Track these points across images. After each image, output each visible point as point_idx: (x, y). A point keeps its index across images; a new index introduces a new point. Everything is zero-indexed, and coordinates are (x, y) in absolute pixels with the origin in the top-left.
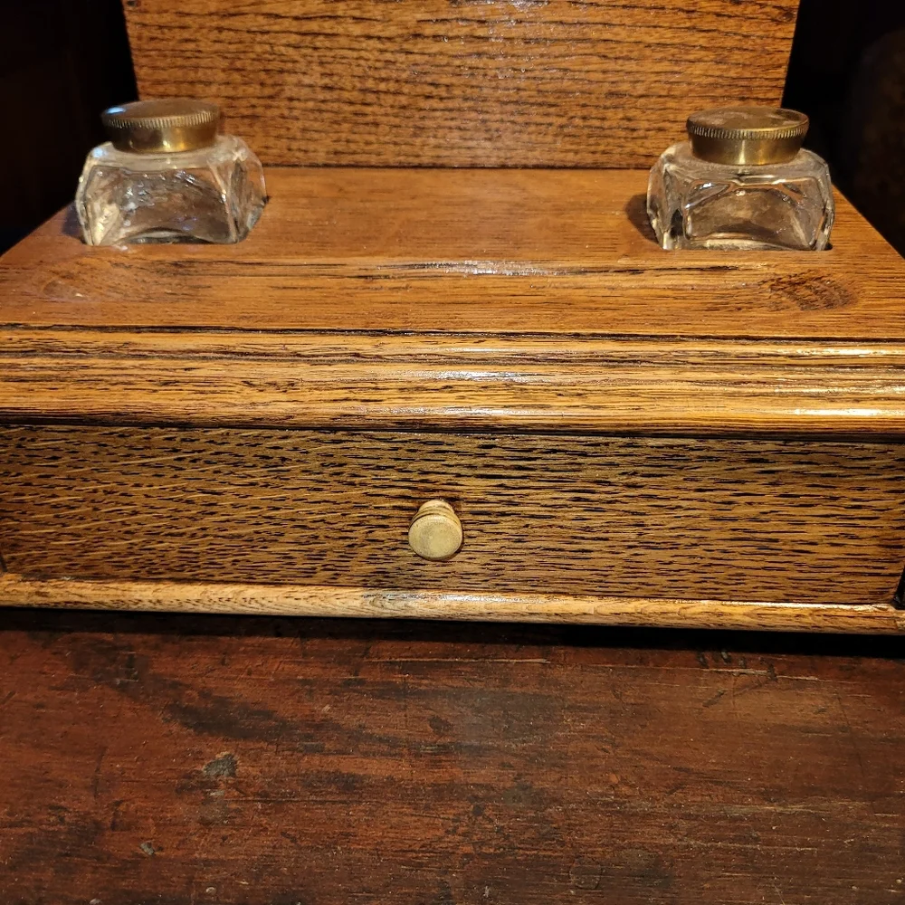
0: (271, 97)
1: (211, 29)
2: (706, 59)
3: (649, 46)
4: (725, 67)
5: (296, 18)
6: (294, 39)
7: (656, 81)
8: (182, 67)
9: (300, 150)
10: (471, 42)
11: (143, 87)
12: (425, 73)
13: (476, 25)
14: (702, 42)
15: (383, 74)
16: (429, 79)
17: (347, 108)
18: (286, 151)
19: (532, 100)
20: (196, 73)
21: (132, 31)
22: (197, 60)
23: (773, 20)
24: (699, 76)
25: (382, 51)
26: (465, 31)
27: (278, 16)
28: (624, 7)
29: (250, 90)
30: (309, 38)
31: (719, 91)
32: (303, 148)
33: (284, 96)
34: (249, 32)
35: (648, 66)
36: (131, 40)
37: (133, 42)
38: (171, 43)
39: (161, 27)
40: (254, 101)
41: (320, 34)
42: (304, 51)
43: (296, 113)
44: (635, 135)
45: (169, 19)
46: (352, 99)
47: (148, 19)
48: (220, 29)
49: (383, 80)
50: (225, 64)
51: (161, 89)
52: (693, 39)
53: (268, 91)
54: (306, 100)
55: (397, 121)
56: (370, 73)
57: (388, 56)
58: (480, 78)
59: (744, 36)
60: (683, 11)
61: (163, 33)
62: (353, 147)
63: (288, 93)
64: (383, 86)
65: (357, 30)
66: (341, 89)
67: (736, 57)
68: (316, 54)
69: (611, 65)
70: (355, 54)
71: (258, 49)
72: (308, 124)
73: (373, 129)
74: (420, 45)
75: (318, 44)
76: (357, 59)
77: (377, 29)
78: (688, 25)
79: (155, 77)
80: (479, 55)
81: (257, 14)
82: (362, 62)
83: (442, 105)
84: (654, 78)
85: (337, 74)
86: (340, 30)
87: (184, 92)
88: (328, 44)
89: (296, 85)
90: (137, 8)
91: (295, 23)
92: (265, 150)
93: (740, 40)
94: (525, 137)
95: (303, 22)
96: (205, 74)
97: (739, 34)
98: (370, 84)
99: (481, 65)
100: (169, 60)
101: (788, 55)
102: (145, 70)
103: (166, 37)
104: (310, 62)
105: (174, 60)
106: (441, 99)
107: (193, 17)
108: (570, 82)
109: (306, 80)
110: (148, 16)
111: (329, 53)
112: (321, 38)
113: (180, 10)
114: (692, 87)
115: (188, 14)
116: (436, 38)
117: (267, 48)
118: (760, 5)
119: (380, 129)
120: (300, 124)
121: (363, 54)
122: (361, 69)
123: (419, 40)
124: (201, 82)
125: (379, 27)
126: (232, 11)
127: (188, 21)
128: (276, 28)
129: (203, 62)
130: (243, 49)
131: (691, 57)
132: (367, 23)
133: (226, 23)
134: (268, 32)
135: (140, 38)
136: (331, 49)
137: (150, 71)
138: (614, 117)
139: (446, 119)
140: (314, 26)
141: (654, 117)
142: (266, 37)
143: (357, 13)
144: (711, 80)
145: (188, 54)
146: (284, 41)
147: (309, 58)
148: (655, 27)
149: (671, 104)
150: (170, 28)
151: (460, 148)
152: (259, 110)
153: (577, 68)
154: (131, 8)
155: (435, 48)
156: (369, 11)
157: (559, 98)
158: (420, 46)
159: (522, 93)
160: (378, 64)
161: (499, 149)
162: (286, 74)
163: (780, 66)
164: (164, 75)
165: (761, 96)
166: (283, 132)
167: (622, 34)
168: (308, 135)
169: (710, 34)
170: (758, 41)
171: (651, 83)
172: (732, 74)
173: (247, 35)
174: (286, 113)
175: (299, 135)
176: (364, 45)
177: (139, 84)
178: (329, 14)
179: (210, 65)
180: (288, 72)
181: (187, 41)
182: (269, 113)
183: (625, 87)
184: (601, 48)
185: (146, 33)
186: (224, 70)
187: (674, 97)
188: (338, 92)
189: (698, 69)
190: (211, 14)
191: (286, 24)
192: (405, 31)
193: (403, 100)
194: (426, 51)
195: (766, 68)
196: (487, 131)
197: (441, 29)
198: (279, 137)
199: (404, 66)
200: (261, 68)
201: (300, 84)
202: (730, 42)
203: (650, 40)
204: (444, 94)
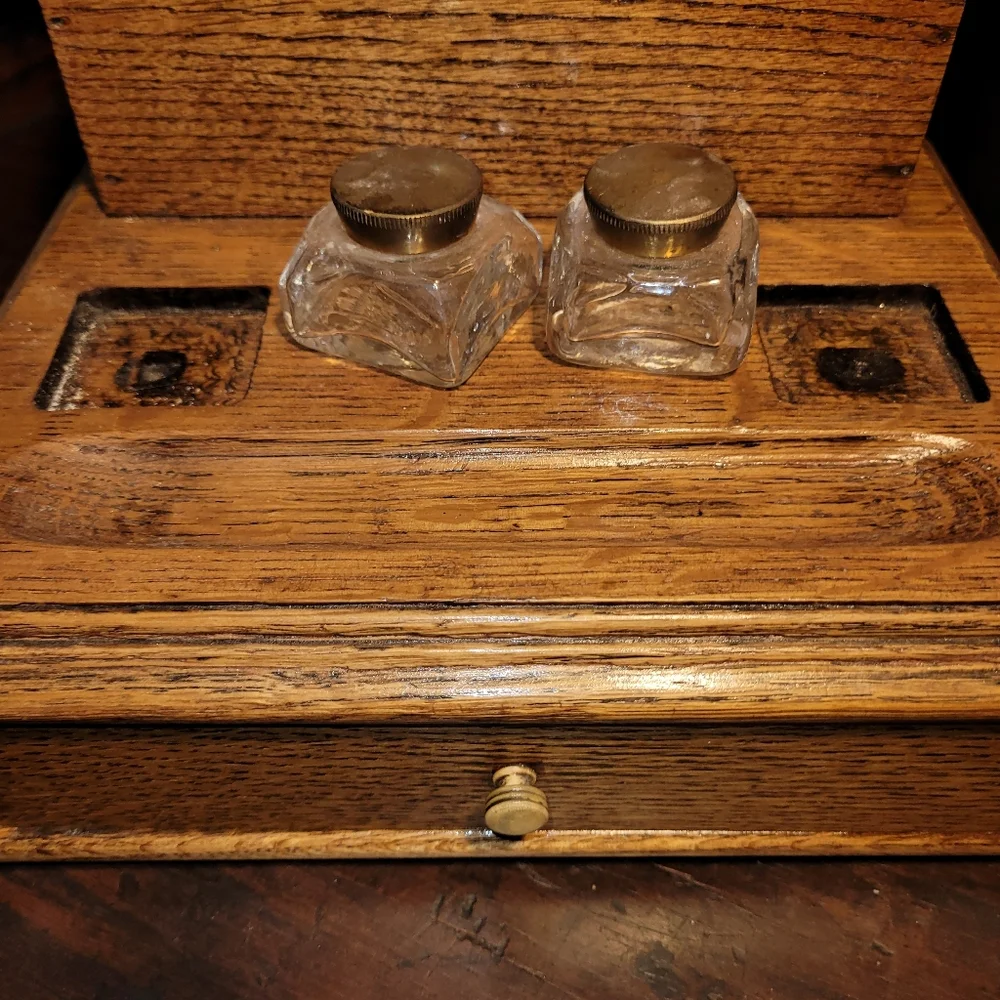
0: (258, 137)
1: (171, 53)
2: (832, 88)
3: (759, 73)
4: (856, 98)
5: (287, 40)
6: (286, 65)
7: (766, 115)
8: (135, 101)
9: (300, 199)
10: (524, 68)
11: (84, 125)
12: (463, 107)
13: (529, 48)
14: (831, 68)
15: (407, 108)
16: (468, 114)
17: (360, 149)
18: (281, 200)
19: (605, 138)
20: (155, 107)
21: (62, 56)
22: (155, 92)
23: (924, 42)
24: (821, 109)
25: (404, 80)
26: (516, 55)
27: (261, 37)
28: (729, 25)
29: (230, 128)
30: (305, 65)
31: (844, 128)
32: (305, 196)
33: (276, 134)
34: (223, 56)
35: (757, 98)
36: (61, 67)
37: (66, 71)
38: (117, 71)
39: (100, 51)
40: (236, 142)
41: (318, 59)
42: (299, 80)
43: (293, 155)
45: (111, 40)
46: (366, 138)
47: (83, 40)
48: (184, 54)
49: (406, 115)
50: (193, 97)
51: (110, 127)
52: (817, 64)
53: (254, 130)
54: (306, 140)
56: (389, 106)
57: (414, 86)
58: (536, 112)
59: (885, 61)
60: (805, 29)
61: (106, 59)
63: (281, 132)
64: (407, 123)
65: (371, 53)
66: (352, 126)
67: (870, 86)
68: (316, 84)
69: (708, 97)
70: (369, 84)
71: (238, 78)
72: (309, 168)
74: (456, 73)
75: (318, 72)
76: (372, 89)
77: (397, 53)
78: (812, 47)
79: (100, 113)
80: (534, 85)
81: (232, 34)
82: (378, 94)
83: (485, 145)
84: (763, 111)
85: (345, 109)
86: (346, 53)
87: (141, 131)
88: (331, 71)
89: (290, 122)
90: (66, 27)
91: (286, 45)
92: (253, 199)
93: (878, 66)
95: (297, 44)
96: (167, 109)
97: (878, 59)
98: (389, 120)
99: (537, 97)
100: (116, 91)
101: (937, 84)
102: (85, 104)
103: (110, 63)
104: (308, 94)
105: (123, 91)
106: (485, 137)
107: (145, 39)
108: (654, 117)
109: (305, 115)
110: (82, 37)
111: (332, 83)
112: (322, 64)
113: (126, 29)
114: (811, 122)
115: (138, 35)
116: (479, 63)
117: (250, 76)
118: (909, 23)
120: (299, 168)
121: (380, 83)
122: (377, 102)
123: (454, 66)
124: (162, 119)
125: (400, 51)
126: (198, 30)
127: (138, 43)
128: (259, 51)
129: (163, 95)
130: (215, 78)
131: (814, 87)
132: (383, 45)
133: (191, 45)
134: (248, 57)
135: (73, 65)
136: (336, 78)
137: (92, 106)
139: (492, 161)
140: (312, 49)
141: (760, 157)
142: (246, 64)
143: (370, 34)
144: (836, 113)
145: (143, 85)
146: (271, 68)
147: (307, 89)
148: (768, 50)
149: (782, 141)
150: (114, 53)
151: (508, 194)
152: (243, 153)
153: (664, 100)
154: (56, 27)
155: (476, 75)
156: (386, 30)
157: (639, 135)
158: (454, 74)
159: (590, 130)
160: (400, 96)
161: (558, 195)
162: (277, 109)
163: (927, 97)
164: (113, 111)
165: (899, 132)
166: (278, 177)
167: (724, 58)
168: (310, 182)
169: (840, 59)
170: (902, 67)
171: (761, 117)
172: (865, 106)
173: (218, 61)
174: (280, 155)
175: (298, 181)
176: (380, 73)
177: (80, 122)
178: (331, 34)
179: (174, 98)
180: (280, 105)
181: (139, 68)
182: (257, 155)
183: (724, 123)
184: (696, 76)
185: (81, 59)
186: (192, 104)
187: (785, 133)
188: (347, 130)
189: (821, 100)
190: (169, 35)
191: (274, 46)
192: (433, 56)
193: (435, 139)
194: (464, 80)
195: (909, 100)
196: (544, 175)
197: (483, 53)
198: (272, 184)
199: (435, 99)
200: (243, 100)
201: (296, 121)
202: (865, 68)
203: (760, 65)
204: (488, 132)
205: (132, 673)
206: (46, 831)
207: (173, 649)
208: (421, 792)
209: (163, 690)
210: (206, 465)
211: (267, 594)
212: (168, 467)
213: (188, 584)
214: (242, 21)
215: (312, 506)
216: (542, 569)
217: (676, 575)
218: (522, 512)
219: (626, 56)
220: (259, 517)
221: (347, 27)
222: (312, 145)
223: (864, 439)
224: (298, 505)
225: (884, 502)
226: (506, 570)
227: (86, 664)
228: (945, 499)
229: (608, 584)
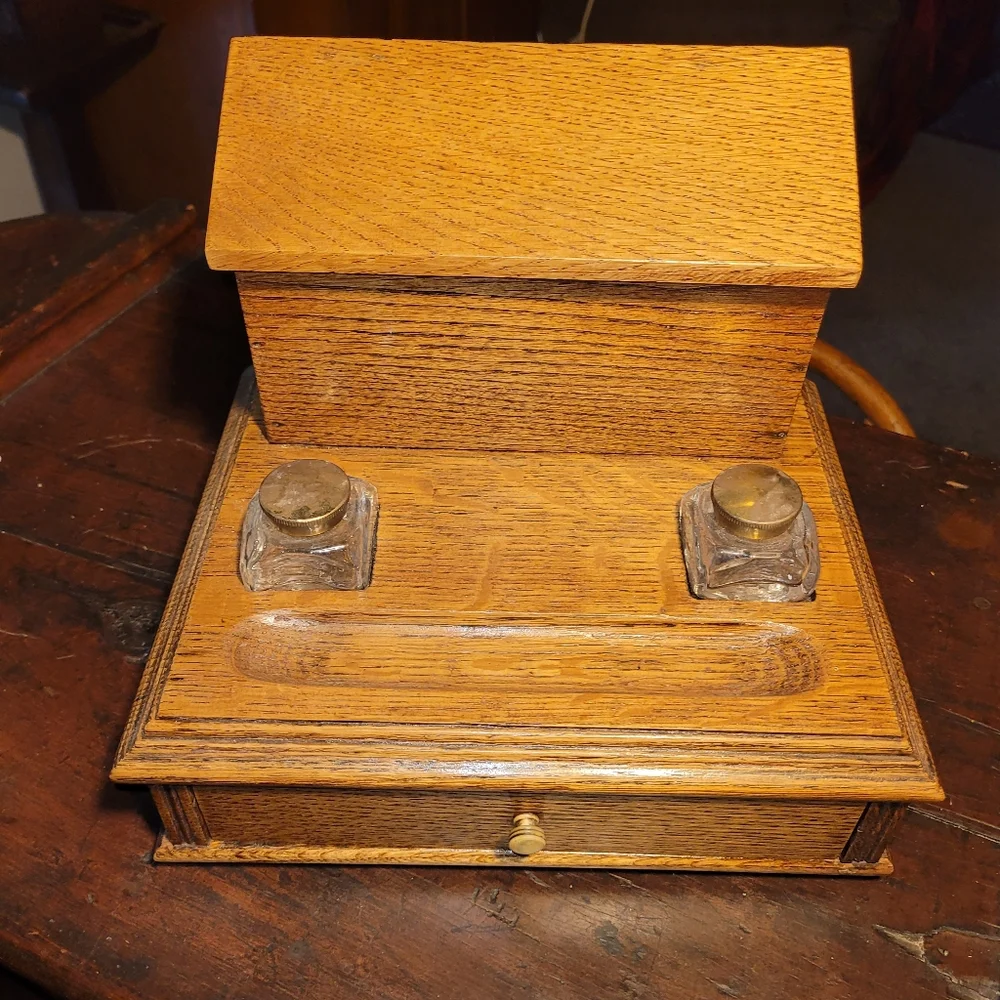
0: (372, 405)
1: (325, 362)
2: (733, 392)
3: (687, 383)
4: (748, 397)
5: (397, 358)
6: (395, 370)
7: (692, 404)
8: (298, 385)
9: (396, 438)
10: (542, 376)
11: (264, 396)
12: (503, 394)
13: (546, 366)
14: (732, 382)
15: (468, 393)
16: (506, 398)
17: (436, 413)
18: (385, 439)
19: (591, 413)
20: (311, 388)
21: (256, 361)
22: (312, 380)
23: (788, 370)
24: (727, 402)
25: (467, 379)
26: (537, 369)
27: (381, 356)
28: (668, 359)
29: (356, 401)
30: (407, 370)
31: (741, 412)
32: (399, 437)
33: (384, 404)
34: (356, 365)
35: (686, 395)
36: (255, 366)
37: (258, 368)
38: (289, 370)
39: (281, 360)
40: (359, 407)
41: (415, 368)
42: (402, 378)
43: (393, 415)
44: (674, 435)
45: (289, 354)
46: (442, 408)
47: (272, 354)
48: (333, 363)
49: (468, 397)
50: (335, 384)
51: (280, 397)
52: (723, 379)
53: (370, 402)
54: (403, 408)
55: (479, 423)
56: (457, 392)
57: (473, 383)
58: (549, 398)
59: (765, 379)
60: (715, 362)
61: (284, 364)
62: (441, 438)
63: (389, 404)
64: (467, 401)
65: (448, 366)
66: (433, 402)
67: (757, 391)
68: (413, 380)
69: (656, 393)
70: (446, 381)
71: (364, 375)
72: (403, 422)
73: (459, 427)
74: (499, 377)
75: (414, 374)
76: (447, 384)
77: (464, 366)
78: (719, 371)
79: (275, 390)
80: (548, 385)
81: (364, 354)
82: (450, 386)
83: (516, 414)
84: (690, 402)
85: (430, 393)
86: (434, 365)
87: (299, 400)
88: (422, 374)
89: (394, 398)
90: (262, 347)
91: (396, 360)
92: (366, 437)
93: (761, 382)
94: (584, 435)
95: (403, 360)
96: (318, 389)
97: (760, 378)
98: (456, 399)
99: (549, 390)
100: (288, 380)
101: (798, 391)
102: (266, 385)
103: (286, 366)
104: (407, 384)
105: (292, 380)
106: (516, 410)
107: (310, 354)
108: (622, 403)
109: (404, 395)
110: (271, 352)
111: (423, 380)
112: (417, 370)
113: (299, 349)
114: (721, 408)
115: (306, 352)
116: (516, 373)
117: (372, 375)
118: (779, 361)
119: (464, 427)
120: (397, 422)
121: (452, 381)
122: (449, 390)
123: (499, 374)
124: (314, 394)
125: (466, 365)
126: (343, 351)
127: (305, 356)
128: (379, 363)
129: (316, 382)
130: (351, 375)
131: (721, 390)
132: (456, 362)
133: (338, 359)
134: (372, 365)
135: (263, 365)
136: (425, 377)
137: (271, 387)
138: (656, 425)
139: (519, 422)
140: (412, 363)
141: (689, 425)
142: (370, 369)
143: (449, 356)
144: (736, 404)
145: (305, 377)
146: (386, 371)
147: (407, 382)
148: (693, 372)
149: (703, 417)
150: (290, 361)
151: (529, 440)
152: (362, 413)
153: (628, 394)
154: (256, 347)
155: (512, 379)
156: (459, 355)
157: (613, 411)
159: (582, 408)
160: (464, 388)
162: (386, 391)
164: (284, 389)
165: (776, 415)
166: (382, 426)
167: (666, 375)
168: (403, 430)
169: (737, 377)
170: (775, 382)
171: (689, 405)
172: (754, 401)
174: (386, 415)
175: (396, 429)
176: (453, 376)
177: (262, 394)
178: (425, 356)
179: (323, 384)
180: (388, 390)
181: (303, 368)
182: (371, 414)
183: (666, 407)
184: (649, 383)
185: (269, 363)
186: (334, 388)
187: (704, 413)
188: (429, 403)
189: (726, 398)
190: (325, 353)
191: (389, 360)
192: (487, 368)
193: (485, 410)
194: (505, 380)
195: (782, 399)
196: (552, 430)
197: (517, 368)
198: (378, 430)
199: (486, 389)
200: (366, 387)
201: (398, 398)
202: (753, 382)
203: (687, 379)
204: (519, 407)
205: (318, 759)
206: (241, 843)
207: (341, 746)
208: (471, 826)
209: (335, 769)
210: (349, 628)
211: (394, 717)
212: (326, 629)
213: (349, 710)
214: (370, 348)
215: (412, 656)
216: (547, 706)
217: (621, 712)
218: (534, 664)
219: (607, 372)
220: (382, 663)
221: (435, 353)
222: (406, 411)
223: (737, 624)
224: (403, 655)
225: (747, 664)
226: (527, 706)
227: (292, 753)
228: (782, 663)
229: (584, 716)
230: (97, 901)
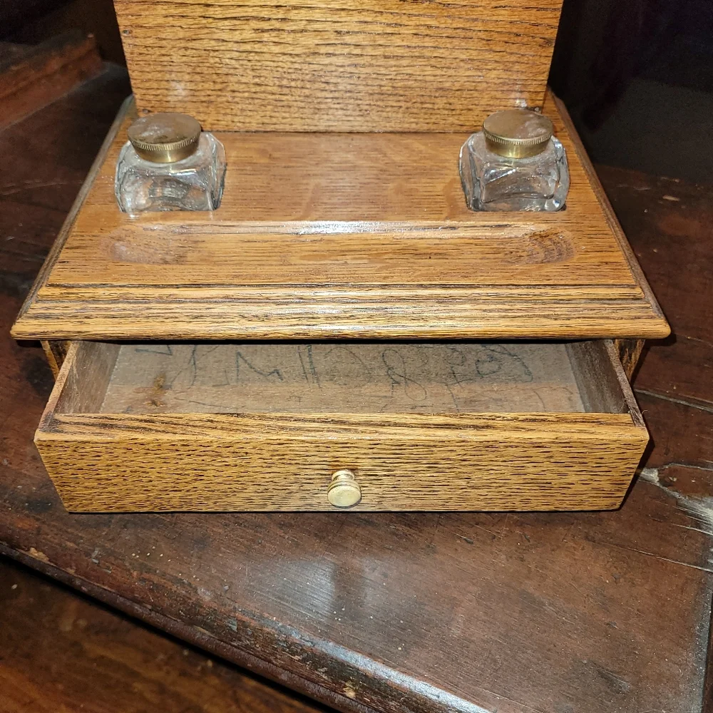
0: (220, 90)
1: (180, 48)
2: (498, 68)
3: (462, 60)
4: (510, 73)
5: (236, 42)
6: (235, 55)
7: (468, 81)
8: (160, 72)
9: (240, 122)
10: (350, 57)
11: (135, 83)
12: (321, 76)
13: (352, 47)
14: (497, 58)
15: (294, 76)
16: (323, 80)
17: (270, 97)
18: (230, 123)
19: (389, 92)
20: (170, 75)
21: (127, 49)
22: (171, 67)
23: (540, 46)
24: (494, 79)
25: (292, 62)
26: (346, 51)
27: (223, 41)
28: (448, 37)
29: (206, 86)
30: (245, 54)
31: (506, 88)
32: (242, 121)
33: (229, 89)
34: (205, 50)
35: (462, 72)
36: (126, 54)
37: (128, 55)
38: (153, 57)
39: (146, 47)
40: (209, 93)
41: (251, 52)
42: (241, 62)
43: (236, 100)
44: (454, 113)
45: (152, 42)
46: (274, 92)
47: (138, 41)
48: (186, 49)
49: (294, 80)
50: (189, 70)
51: (147, 85)
52: (490, 56)
53: (219, 86)
54: (244, 92)
55: (303, 105)
56: (285, 76)
57: (297, 66)
58: (356, 79)
59: (522, 55)
60: (484, 39)
61: (148, 51)
62: (274, 120)
63: (232, 88)
64: (293, 84)
65: (276, 49)
66: (266, 85)
67: (517, 67)
68: (250, 64)
69: (439, 72)
70: (275, 64)
71: (212, 61)
72: (244, 106)
73: (287, 110)
75: (251, 58)
76: (277, 67)
77: (289, 49)
78: (487, 48)
79: (143, 77)
80: (355, 66)
81: (210, 39)
82: (279, 69)
83: (331, 95)
84: (466, 79)
85: (263, 76)
86: (265, 49)
87: (162, 87)
88: (257, 58)
89: (236, 83)
90: (130, 35)
91: (236, 45)
92: (216, 122)
93: (519, 57)
94: (384, 114)
95: (241, 44)
96: (176, 76)
97: (519, 54)
98: (285, 82)
99: (357, 72)
100: (152, 67)
101: (549, 66)
102: (136, 73)
103: (149, 53)
104: (246, 69)
105: (155, 67)
106: (331, 91)
107: (168, 41)
108: (413, 82)
109: (244, 80)
110: (137, 40)
111: (258, 64)
112: (253, 54)
113: (159, 36)
114: (489, 85)
115: (164, 39)
116: (328, 55)
117: (217, 60)
118: (532, 36)
119: (292, 109)
120: (240, 106)
121: (281, 64)
122: (279, 73)
123: (317, 55)
124: (173, 81)
125: (291, 48)
126: (194, 37)
127: (164, 43)
128: (222, 48)
129: (175, 69)
130: (201, 61)
131: (489, 67)
132: (283, 45)
133: (190, 45)
134: (217, 51)
135: (132, 53)
136: (259, 61)
137: (140, 74)
138: (441, 103)
139: (334, 104)
140: (248, 47)
141: (465, 102)
142: (216, 54)
143: (276, 40)
144: (501, 81)
145: (165, 63)
146: (228, 56)
147: (245, 67)
148: (466, 49)
149: (476, 94)
150: (152, 48)
151: (343, 121)
152: (212, 98)
153: (418, 73)
154: (125, 35)
155: (327, 61)
156: (284, 38)
157: (406, 91)
158: (317, 60)
159: (383, 88)
160: (290, 71)
161: (367, 121)
162: (230, 76)
163: (544, 73)
164: (150, 76)
165: (531, 90)
166: (228, 111)
167: (445, 53)
168: (244, 114)
169: (501, 53)
170: (531, 58)
171: (465, 82)
172: (515, 77)
173: (203, 52)
174: (230, 99)
175: (239, 113)
176: (281, 59)
177: (133, 82)
178: (258, 40)
179: (180, 70)
180: (231, 74)
181: (164, 55)
182: (219, 100)
183: (447, 85)
184: (433, 62)
185: (136, 50)
186: (189, 73)
187: (476, 90)
188: (264, 87)
189: (493, 74)
190: (180, 39)
191: (230, 45)
192: (307, 51)
193: (307, 92)
194: (321, 63)
195: (536, 74)
196: (360, 111)
197: (330, 50)
198: (225, 114)
199: (307, 72)
200: (214, 72)
201: (239, 82)
202: (513, 58)
203: (464, 57)
204: (333, 89)
207: (194, 305)
209: (190, 322)
211: (236, 281)
212: (184, 238)
214: (215, 33)
219: (400, 52)
221: (266, 36)
222: (246, 95)
223: (506, 226)
225: (514, 253)
227: (155, 311)
230: (11, 464)
